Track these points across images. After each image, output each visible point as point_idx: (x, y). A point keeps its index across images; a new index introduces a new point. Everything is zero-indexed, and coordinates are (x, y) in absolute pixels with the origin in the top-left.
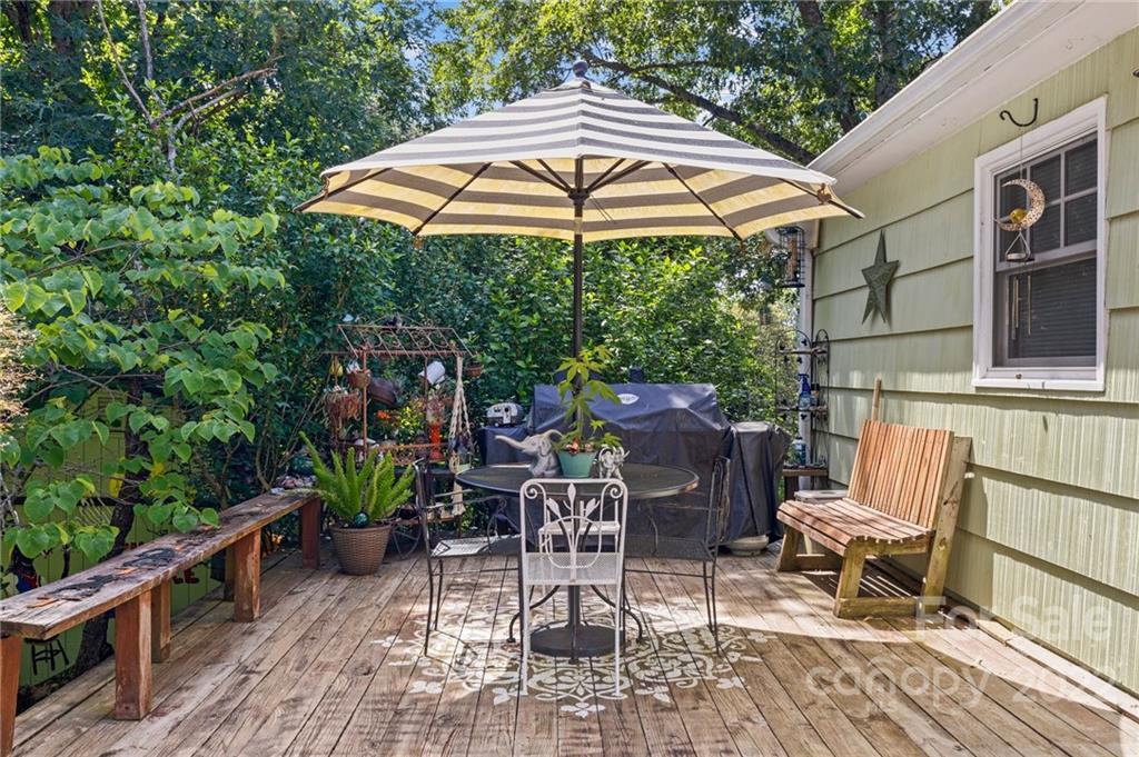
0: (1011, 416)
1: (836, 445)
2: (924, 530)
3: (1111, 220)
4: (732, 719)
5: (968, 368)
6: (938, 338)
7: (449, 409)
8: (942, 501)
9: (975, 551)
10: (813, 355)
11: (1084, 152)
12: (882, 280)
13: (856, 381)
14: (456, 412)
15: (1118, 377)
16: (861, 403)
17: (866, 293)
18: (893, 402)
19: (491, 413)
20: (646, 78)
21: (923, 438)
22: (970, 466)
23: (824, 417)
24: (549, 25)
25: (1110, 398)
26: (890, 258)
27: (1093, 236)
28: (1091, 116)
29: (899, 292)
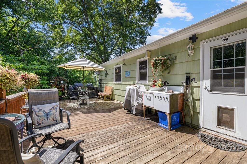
0: (116, 85)
1: (102, 88)
2: (110, 94)
3: (122, 72)
4: (98, 107)
5: (113, 82)
6: (111, 79)
7: (65, 86)
8: (111, 92)
9: (114, 95)
10: (100, 81)
11: (120, 67)
12: (106, 75)
13: (104, 83)
14: (66, 86)
15: (122, 82)
16: (105, 84)
17: (105, 75)
18: (107, 84)
19: (69, 86)
20: (78, 49)
21: (110, 87)
22: (113, 89)
23: (101, 86)
24: (66, 41)
25: (122, 84)
26: (107, 73)
27: (121, 73)
28: (121, 65)
29: (108, 76)
